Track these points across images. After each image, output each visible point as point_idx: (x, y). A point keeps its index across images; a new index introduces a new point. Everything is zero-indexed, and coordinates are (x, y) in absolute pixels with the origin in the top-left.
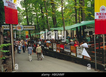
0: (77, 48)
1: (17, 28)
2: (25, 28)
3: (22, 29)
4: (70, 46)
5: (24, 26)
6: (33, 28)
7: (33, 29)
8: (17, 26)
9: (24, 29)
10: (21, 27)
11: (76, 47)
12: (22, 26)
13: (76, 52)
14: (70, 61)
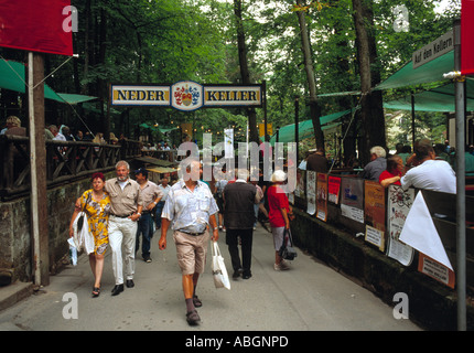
0: (390, 196)
1: (174, 100)
2: (210, 96)
3: (199, 104)
4: (364, 184)
5: (207, 89)
6: (251, 96)
7: (252, 102)
8: (174, 88)
9: (207, 103)
10: (195, 95)
11: (386, 189)
12: (199, 88)
13: (383, 226)
14: (357, 277)
